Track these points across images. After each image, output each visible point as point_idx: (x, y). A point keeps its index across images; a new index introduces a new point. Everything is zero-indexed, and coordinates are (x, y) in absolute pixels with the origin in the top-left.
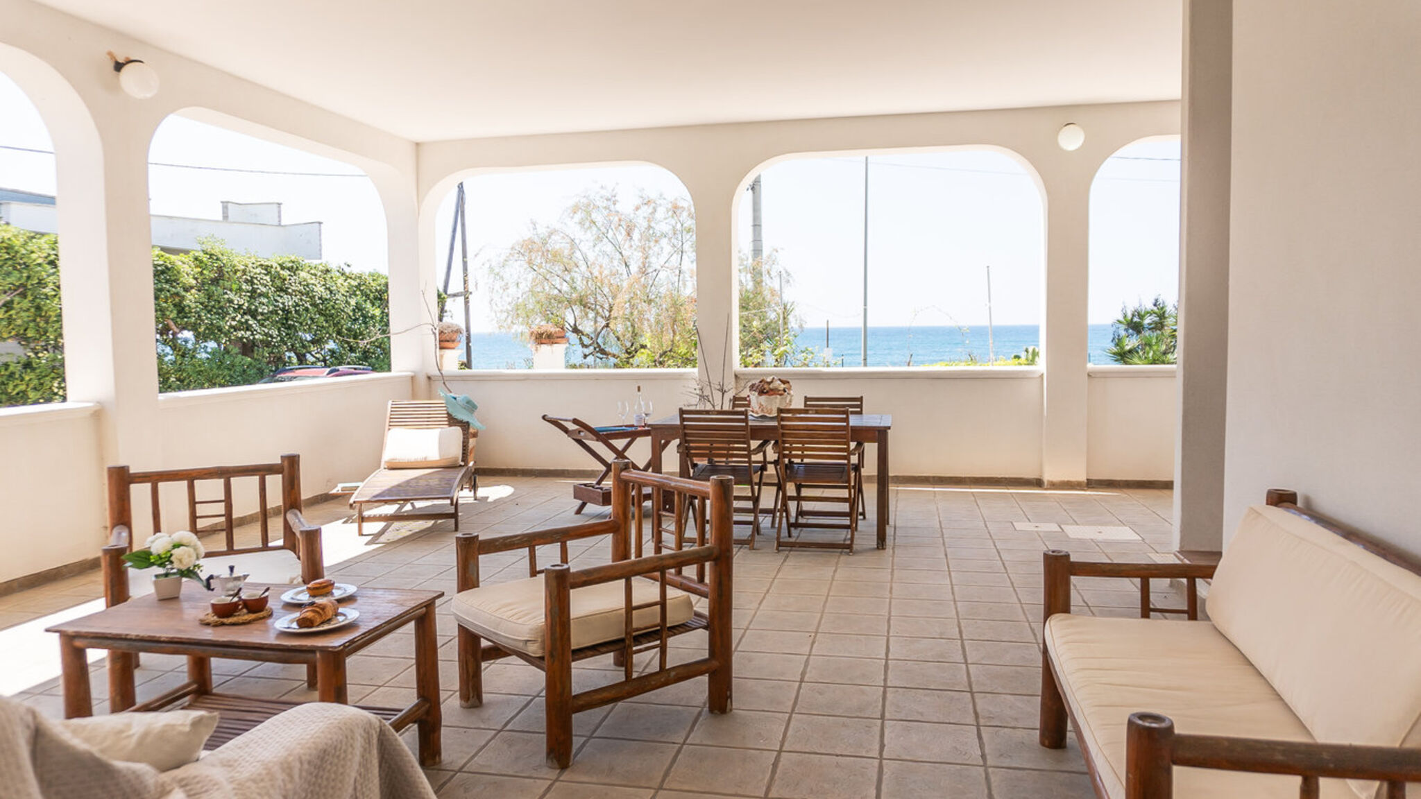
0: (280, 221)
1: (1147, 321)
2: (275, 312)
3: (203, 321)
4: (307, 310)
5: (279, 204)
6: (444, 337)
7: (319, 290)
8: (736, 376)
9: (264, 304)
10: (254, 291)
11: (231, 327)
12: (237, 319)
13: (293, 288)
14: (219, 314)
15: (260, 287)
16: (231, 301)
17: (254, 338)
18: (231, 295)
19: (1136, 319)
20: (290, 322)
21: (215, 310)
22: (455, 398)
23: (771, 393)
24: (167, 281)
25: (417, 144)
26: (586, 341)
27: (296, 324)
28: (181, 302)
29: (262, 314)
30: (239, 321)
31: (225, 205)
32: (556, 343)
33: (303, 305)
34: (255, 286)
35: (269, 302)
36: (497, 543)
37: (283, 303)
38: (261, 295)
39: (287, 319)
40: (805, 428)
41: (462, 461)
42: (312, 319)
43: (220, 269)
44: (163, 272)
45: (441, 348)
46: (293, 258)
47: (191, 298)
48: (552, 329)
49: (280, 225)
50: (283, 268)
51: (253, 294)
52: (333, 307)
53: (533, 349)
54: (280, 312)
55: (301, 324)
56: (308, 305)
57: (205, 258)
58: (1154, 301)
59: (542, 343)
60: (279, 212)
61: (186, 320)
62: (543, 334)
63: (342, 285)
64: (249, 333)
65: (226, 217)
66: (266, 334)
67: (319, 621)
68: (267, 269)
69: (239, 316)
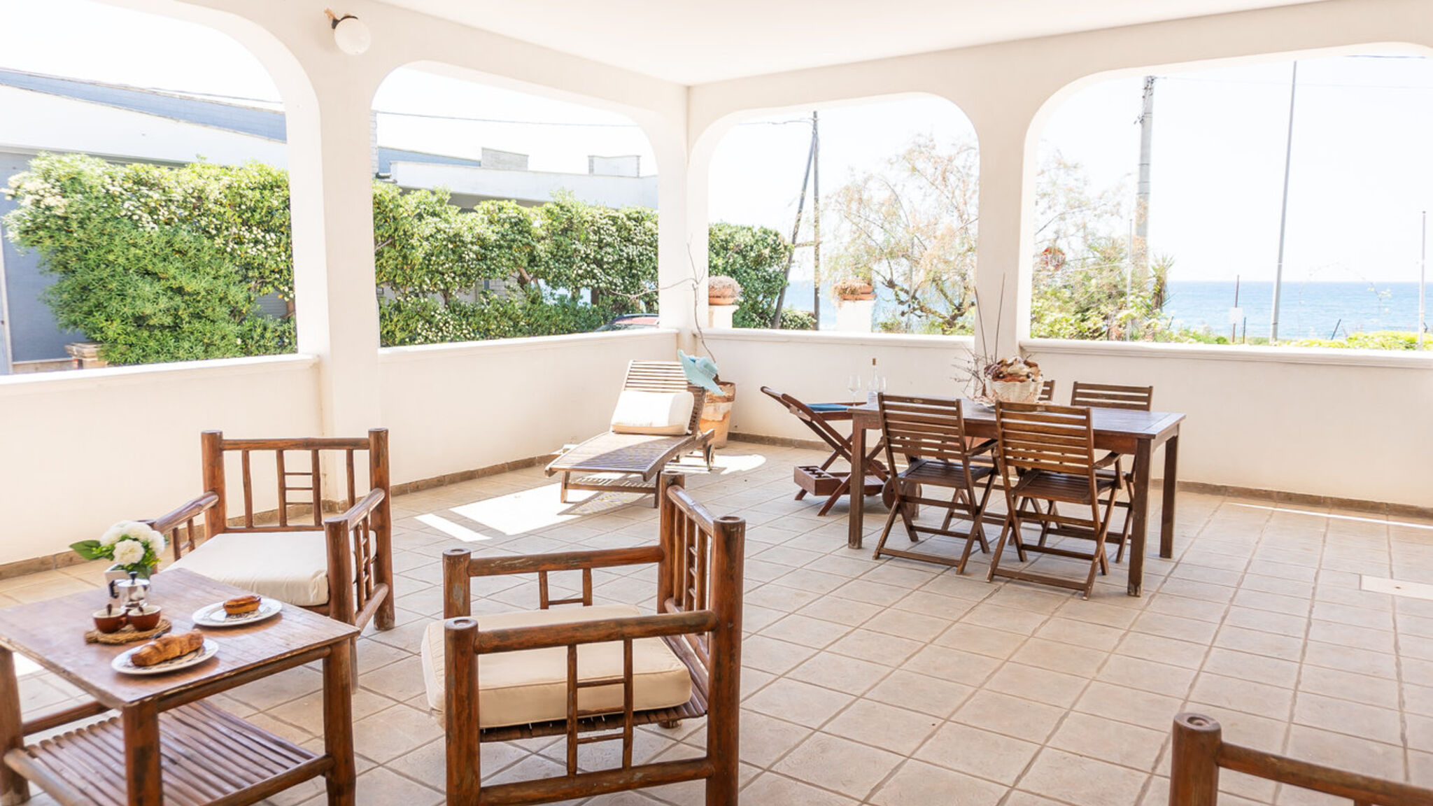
0: (638, 173)
2: (619, 261)
3: (551, 269)
5: (638, 157)
6: (716, 293)
8: (1021, 348)
9: (609, 254)
10: (601, 241)
11: (578, 275)
12: (583, 267)
13: (638, 238)
14: (567, 263)
15: (606, 237)
16: (578, 251)
17: (599, 287)
18: (579, 246)
20: (634, 271)
21: (563, 260)
22: (694, 361)
23: (1009, 378)
24: (520, 232)
25: (689, 88)
26: (903, 297)
27: (639, 273)
28: (532, 251)
29: (608, 263)
30: (585, 270)
31: (591, 159)
32: (860, 299)
33: (647, 255)
34: (602, 237)
35: (614, 252)
36: (492, 565)
37: (628, 254)
38: (608, 245)
39: (631, 268)
40: (1032, 428)
41: (690, 428)
43: (570, 220)
44: (516, 224)
45: (711, 304)
46: (639, 210)
47: (541, 248)
48: (858, 284)
49: (638, 177)
50: (629, 219)
51: (601, 245)
53: (837, 304)
54: (625, 261)
55: (644, 273)
56: (651, 255)
57: (557, 210)
59: (845, 299)
60: (638, 164)
61: (536, 268)
62: (846, 289)
64: (594, 281)
65: (591, 170)
66: (611, 283)
67: (155, 660)
68: (614, 220)
69: (586, 265)
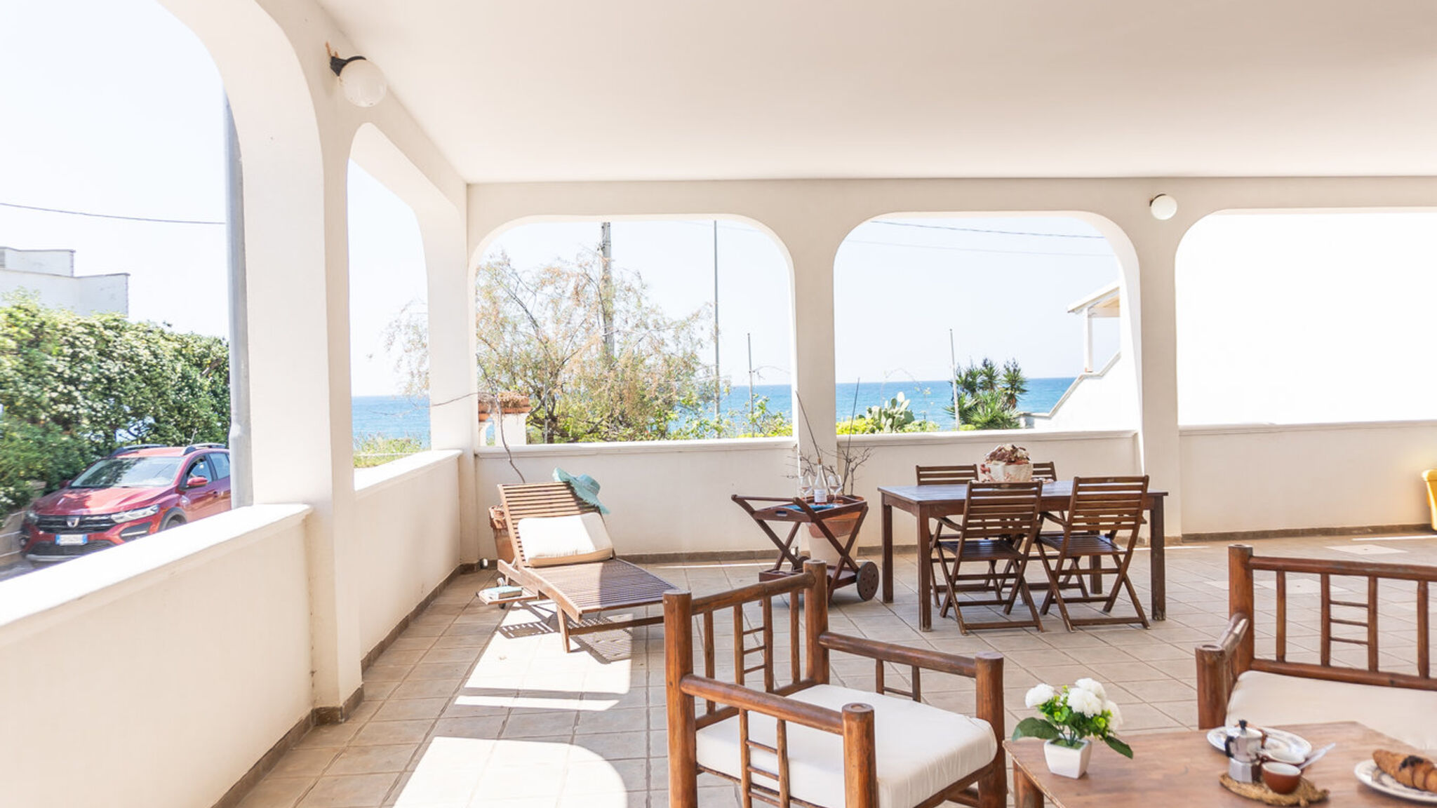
0: (72, 272)
1: (979, 380)
2: (97, 381)
3: (20, 392)
4: (132, 377)
5: (72, 252)
7: (145, 355)
9: (86, 371)
10: (74, 356)
11: (52, 399)
12: (59, 389)
13: (119, 351)
14: (38, 384)
15: (83, 350)
16: (52, 369)
17: (78, 413)
18: (52, 361)
19: (970, 379)
20: (114, 393)
21: (33, 380)
22: (576, 480)
25: (468, 185)
27: (122, 395)
29: (85, 383)
30: (61, 393)
33: (128, 372)
34: (77, 350)
35: (92, 369)
37: (107, 371)
38: (83, 360)
39: (111, 389)
40: (1099, 498)
42: (137, 388)
43: (39, 328)
46: (117, 316)
48: (517, 396)
49: (76, 277)
50: (106, 328)
51: (76, 359)
52: (161, 375)
54: (105, 381)
55: (126, 394)
56: (132, 371)
57: (21, 315)
58: (982, 362)
60: (72, 261)
62: (508, 402)
63: (167, 349)
64: (71, 406)
65: (2, 266)
66: (91, 407)
68: (90, 328)
69: (61, 386)
